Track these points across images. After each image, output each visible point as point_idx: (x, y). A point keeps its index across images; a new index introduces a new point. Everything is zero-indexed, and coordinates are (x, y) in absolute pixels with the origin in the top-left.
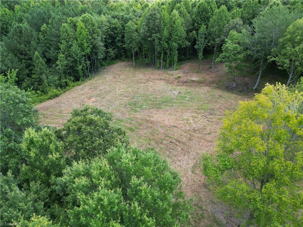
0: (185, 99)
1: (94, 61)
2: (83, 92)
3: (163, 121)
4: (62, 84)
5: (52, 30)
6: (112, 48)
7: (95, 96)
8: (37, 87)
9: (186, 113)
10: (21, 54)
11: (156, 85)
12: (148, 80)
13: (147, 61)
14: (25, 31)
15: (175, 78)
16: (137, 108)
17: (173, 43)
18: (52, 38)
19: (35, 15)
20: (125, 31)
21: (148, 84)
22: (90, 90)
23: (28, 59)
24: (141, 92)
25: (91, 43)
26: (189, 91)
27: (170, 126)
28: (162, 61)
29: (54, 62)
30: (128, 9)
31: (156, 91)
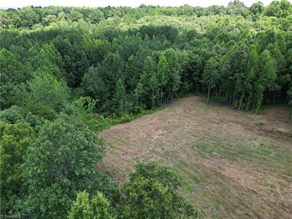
0: (269, 155)
1: (168, 92)
2: (151, 121)
3: (238, 179)
4: (135, 110)
5: (137, 61)
6: (188, 81)
7: (163, 128)
8: (114, 109)
9: (271, 176)
10: (108, 79)
11: (231, 128)
12: (222, 121)
13: (223, 99)
14: (115, 60)
15: (255, 124)
16: (205, 153)
17: (259, 85)
18: (136, 68)
19: (126, 47)
20: (204, 67)
21: (222, 126)
22: (158, 121)
23: (112, 84)
24: (212, 133)
25: (169, 76)
26: (275, 145)
27: (246, 190)
28: (241, 101)
29: (133, 89)
30: (211, 46)
31: (230, 136)
